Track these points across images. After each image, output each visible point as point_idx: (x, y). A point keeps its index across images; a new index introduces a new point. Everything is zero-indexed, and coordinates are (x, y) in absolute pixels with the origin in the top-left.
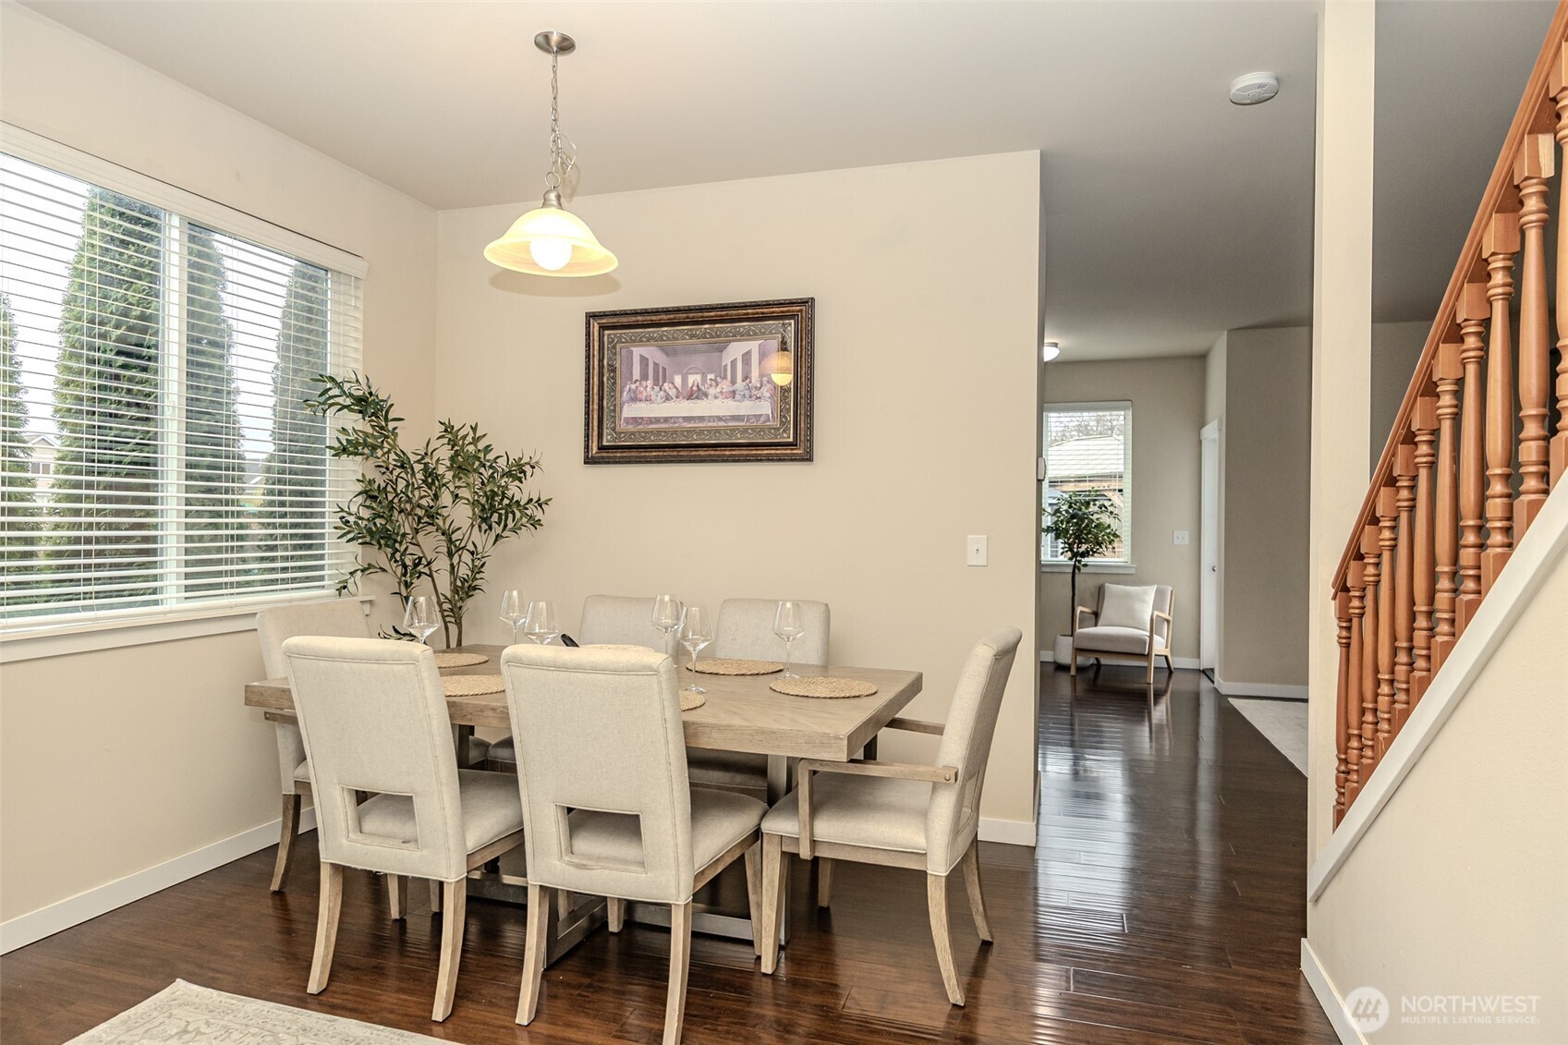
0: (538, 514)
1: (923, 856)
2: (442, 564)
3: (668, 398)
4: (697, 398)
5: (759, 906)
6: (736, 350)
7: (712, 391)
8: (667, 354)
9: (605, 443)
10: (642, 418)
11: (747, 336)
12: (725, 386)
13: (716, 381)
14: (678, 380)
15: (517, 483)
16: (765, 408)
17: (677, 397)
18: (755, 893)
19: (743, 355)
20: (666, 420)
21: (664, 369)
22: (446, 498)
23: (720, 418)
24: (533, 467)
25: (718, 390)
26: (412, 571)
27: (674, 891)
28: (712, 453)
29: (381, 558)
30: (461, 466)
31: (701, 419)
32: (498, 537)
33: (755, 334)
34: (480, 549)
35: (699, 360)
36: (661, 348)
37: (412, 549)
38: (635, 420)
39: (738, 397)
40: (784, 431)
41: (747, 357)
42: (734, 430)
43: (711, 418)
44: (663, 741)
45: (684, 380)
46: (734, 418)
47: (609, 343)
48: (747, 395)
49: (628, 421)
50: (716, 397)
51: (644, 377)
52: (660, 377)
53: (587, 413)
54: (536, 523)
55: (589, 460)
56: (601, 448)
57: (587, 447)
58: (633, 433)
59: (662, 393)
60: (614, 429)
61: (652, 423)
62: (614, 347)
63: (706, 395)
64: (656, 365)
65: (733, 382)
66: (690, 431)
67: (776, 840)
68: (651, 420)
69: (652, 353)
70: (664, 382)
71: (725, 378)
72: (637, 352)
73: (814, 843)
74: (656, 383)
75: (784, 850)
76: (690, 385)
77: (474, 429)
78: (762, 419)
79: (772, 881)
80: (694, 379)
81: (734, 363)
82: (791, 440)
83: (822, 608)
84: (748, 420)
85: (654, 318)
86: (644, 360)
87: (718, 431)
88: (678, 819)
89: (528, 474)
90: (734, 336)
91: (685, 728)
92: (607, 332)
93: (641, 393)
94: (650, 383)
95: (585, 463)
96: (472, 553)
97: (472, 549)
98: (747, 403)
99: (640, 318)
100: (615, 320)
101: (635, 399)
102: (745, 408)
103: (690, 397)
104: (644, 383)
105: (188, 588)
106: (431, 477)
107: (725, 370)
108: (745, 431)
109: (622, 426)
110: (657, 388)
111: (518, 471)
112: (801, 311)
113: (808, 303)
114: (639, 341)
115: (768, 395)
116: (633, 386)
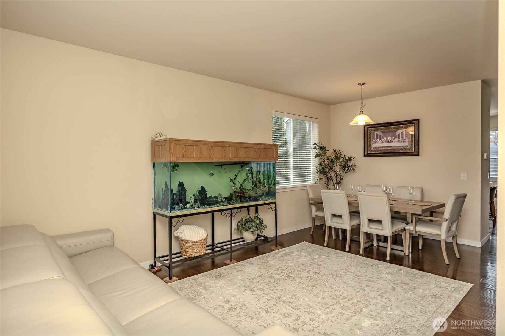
0: (354, 168)
1: (440, 235)
2: (334, 178)
3: (383, 142)
4: (390, 142)
5: (405, 243)
6: (399, 132)
7: (394, 141)
8: (383, 133)
9: (368, 153)
10: (377, 147)
11: (402, 128)
12: (397, 139)
13: (395, 138)
14: (385, 138)
15: (350, 162)
16: (407, 144)
17: (385, 142)
18: (404, 241)
19: (401, 133)
20: (383, 147)
21: (382, 136)
22: (335, 165)
23: (396, 147)
24: (354, 159)
25: (395, 140)
26: (329, 179)
27: (388, 234)
28: (394, 154)
29: (323, 177)
30: (337, 158)
31: (391, 147)
32: (346, 173)
33: (404, 128)
34: (342, 175)
35: (390, 134)
36: (381, 132)
37: (329, 175)
38: (375, 148)
39: (400, 142)
40: (412, 149)
41: (402, 133)
42: (399, 149)
43: (393, 147)
44: (386, 208)
45: (387, 139)
46: (399, 146)
47: (369, 131)
48: (402, 141)
49: (373, 148)
50: (395, 142)
51: (377, 138)
52: (381, 138)
53: (364, 146)
54: (354, 170)
55: (365, 156)
56: (367, 153)
57: (364, 153)
58: (375, 150)
59: (382, 141)
60: (370, 149)
61: (379, 148)
62: (370, 132)
63: (392, 142)
64: (380, 135)
65: (399, 138)
66: (388, 150)
67: (409, 231)
68: (379, 147)
69: (379, 133)
70: (382, 139)
71: (397, 138)
72: (376, 133)
73: (416, 231)
74: (380, 139)
75: (410, 232)
76: (388, 139)
77: (340, 151)
78: (406, 146)
79: (407, 238)
80: (389, 138)
81: (399, 134)
82: (414, 151)
83: (421, 189)
84: (403, 147)
85: (380, 125)
86: (377, 135)
87: (395, 150)
88: (389, 222)
89: (353, 160)
90: (399, 128)
91: (390, 207)
92: (368, 129)
93: (377, 141)
94: (379, 139)
95: (364, 157)
96: (340, 176)
97: (340, 175)
98: (402, 143)
99: (376, 125)
100: (370, 126)
101: (375, 143)
102: (402, 144)
103: (388, 142)
104: (377, 139)
105: (294, 182)
106: (332, 161)
107: (397, 136)
108: (402, 149)
109: (372, 149)
110: (380, 140)
111: (350, 159)
112: (416, 122)
113: (418, 120)
114: (376, 130)
115: (408, 141)
116: (375, 140)
